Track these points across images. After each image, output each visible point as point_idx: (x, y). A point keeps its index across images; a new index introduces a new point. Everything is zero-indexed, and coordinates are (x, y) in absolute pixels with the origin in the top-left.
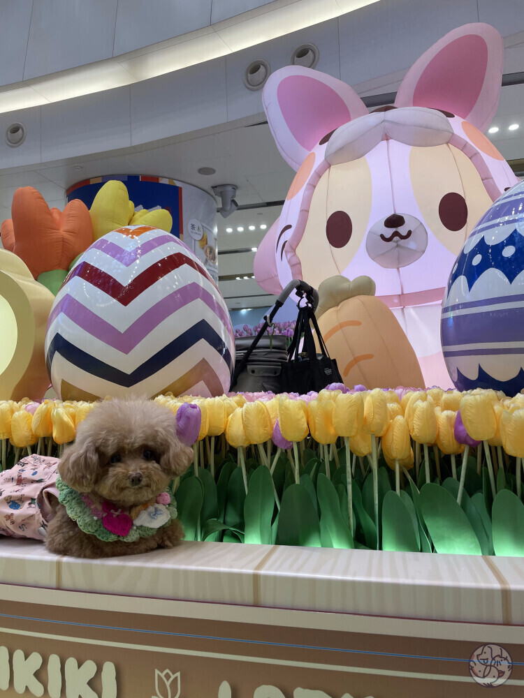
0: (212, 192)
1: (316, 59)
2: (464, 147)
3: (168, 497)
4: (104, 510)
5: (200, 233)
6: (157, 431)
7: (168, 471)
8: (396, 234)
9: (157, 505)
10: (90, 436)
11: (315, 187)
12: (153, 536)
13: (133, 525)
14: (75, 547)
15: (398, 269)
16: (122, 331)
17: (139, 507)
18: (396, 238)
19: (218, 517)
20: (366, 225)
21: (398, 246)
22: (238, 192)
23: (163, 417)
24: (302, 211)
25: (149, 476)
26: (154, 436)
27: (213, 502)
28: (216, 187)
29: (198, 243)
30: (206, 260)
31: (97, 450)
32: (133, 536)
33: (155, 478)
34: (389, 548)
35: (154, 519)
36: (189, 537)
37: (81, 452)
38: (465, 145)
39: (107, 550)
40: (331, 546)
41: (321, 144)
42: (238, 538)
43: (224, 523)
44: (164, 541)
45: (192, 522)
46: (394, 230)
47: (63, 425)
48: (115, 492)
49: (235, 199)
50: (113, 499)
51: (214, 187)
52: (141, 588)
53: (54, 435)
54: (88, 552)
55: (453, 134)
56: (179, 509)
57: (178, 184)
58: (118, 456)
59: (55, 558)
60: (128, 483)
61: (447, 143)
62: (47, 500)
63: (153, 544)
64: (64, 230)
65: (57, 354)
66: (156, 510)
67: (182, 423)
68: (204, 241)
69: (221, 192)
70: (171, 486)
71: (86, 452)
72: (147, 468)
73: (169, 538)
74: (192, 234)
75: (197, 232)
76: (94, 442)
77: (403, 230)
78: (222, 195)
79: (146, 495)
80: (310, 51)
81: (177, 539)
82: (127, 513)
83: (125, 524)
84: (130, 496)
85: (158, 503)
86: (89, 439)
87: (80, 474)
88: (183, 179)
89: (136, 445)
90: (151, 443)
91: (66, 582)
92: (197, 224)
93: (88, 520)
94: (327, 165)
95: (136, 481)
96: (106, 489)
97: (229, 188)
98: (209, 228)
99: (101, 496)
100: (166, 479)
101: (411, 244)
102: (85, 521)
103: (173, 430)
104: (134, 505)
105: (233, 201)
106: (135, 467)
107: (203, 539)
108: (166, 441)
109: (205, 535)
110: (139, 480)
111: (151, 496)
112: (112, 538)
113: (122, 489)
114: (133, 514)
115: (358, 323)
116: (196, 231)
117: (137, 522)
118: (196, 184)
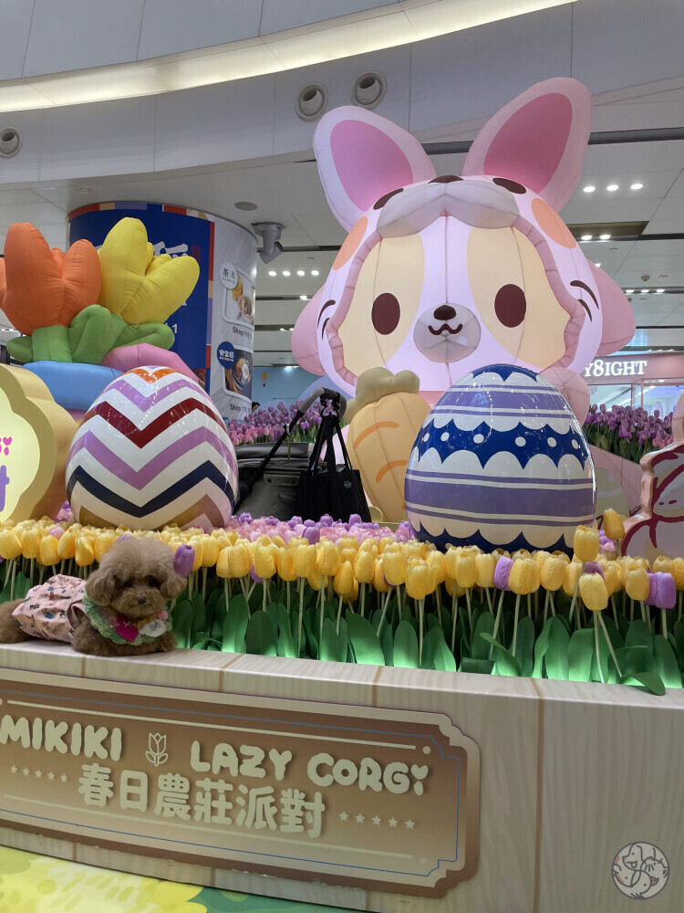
0: (252, 229)
1: (383, 91)
2: (529, 232)
3: (166, 615)
4: (118, 621)
5: (234, 280)
6: (159, 566)
7: (165, 594)
8: (445, 327)
9: (157, 620)
10: (110, 566)
11: (363, 261)
12: (153, 643)
13: (138, 633)
14: (96, 648)
15: (447, 364)
16: (137, 470)
17: (144, 621)
18: (445, 332)
19: (205, 631)
20: (416, 312)
21: (446, 340)
22: (283, 232)
23: (165, 554)
24: (346, 287)
25: (151, 599)
26: (157, 571)
27: (202, 619)
28: (257, 224)
29: (230, 293)
30: (240, 314)
31: (115, 577)
32: (138, 642)
33: (156, 600)
34: (324, 658)
35: (154, 630)
36: (181, 645)
37: (102, 577)
38: (531, 231)
39: (119, 650)
40: (285, 656)
41: (376, 207)
42: (218, 648)
43: (211, 636)
44: (160, 647)
45: (184, 634)
46: (443, 322)
47: (84, 551)
48: (126, 608)
49: (280, 241)
50: (125, 612)
51: (255, 225)
52: (144, 678)
53: (77, 559)
54: (106, 652)
55: (519, 216)
56: (174, 624)
57: (210, 218)
58: (130, 583)
59: (81, 655)
60: (136, 603)
61: (511, 226)
62: (74, 613)
63: (153, 649)
64: (67, 278)
65: (78, 485)
66: (156, 623)
67: (179, 560)
68: (239, 290)
69: (263, 232)
70: (169, 605)
71: (106, 578)
72: (150, 593)
73: (165, 645)
74: (223, 281)
75: (231, 279)
76: (112, 571)
77: (453, 324)
78: (263, 234)
79: (149, 611)
80: (376, 81)
81: (171, 645)
82: (134, 625)
83: (133, 632)
84: (137, 612)
85: (158, 618)
86: (110, 569)
87: (100, 594)
88: (216, 213)
89: (144, 576)
90: (154, 575)
91: (88, 673)
92: (231, 268)
93: (106, 628)
94: (379, 237)
95: (142, 601)
96: (120, 604)
97: (274, 228)
98: (245, 273)
99: (116, 610)
100: (164, 601)
101: (460, 339)
102: (104, 627)
103: (171, 565)
104: (141, 618)
105: (278, 244)
106: (141, 591)
107: (191, 647)
108: (166, 573)
109: (193, 644)
110: (144, 602)
111: (152, 612)
112: (123, 642)
113: (132, 606)
114: (139, 626)
115: (395, 425)
116: (229, 277)
117: (142, 632)
118: (233, 219)
